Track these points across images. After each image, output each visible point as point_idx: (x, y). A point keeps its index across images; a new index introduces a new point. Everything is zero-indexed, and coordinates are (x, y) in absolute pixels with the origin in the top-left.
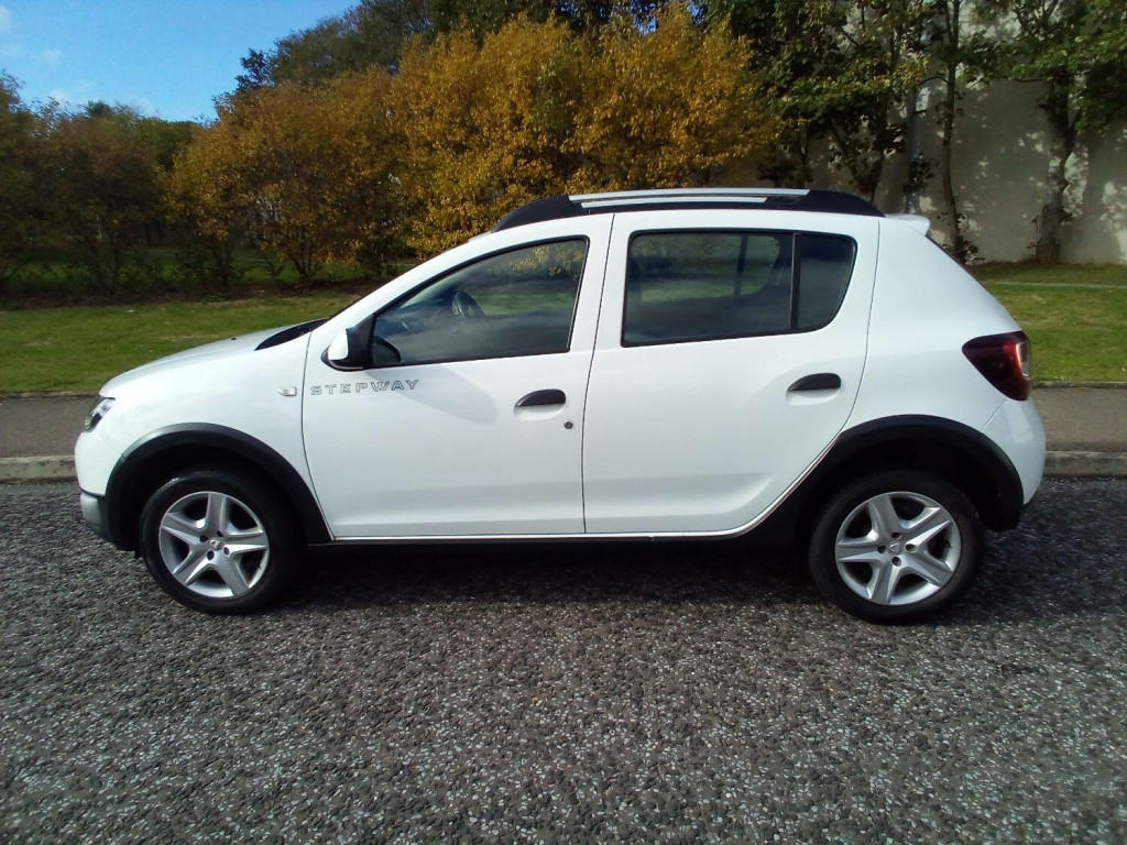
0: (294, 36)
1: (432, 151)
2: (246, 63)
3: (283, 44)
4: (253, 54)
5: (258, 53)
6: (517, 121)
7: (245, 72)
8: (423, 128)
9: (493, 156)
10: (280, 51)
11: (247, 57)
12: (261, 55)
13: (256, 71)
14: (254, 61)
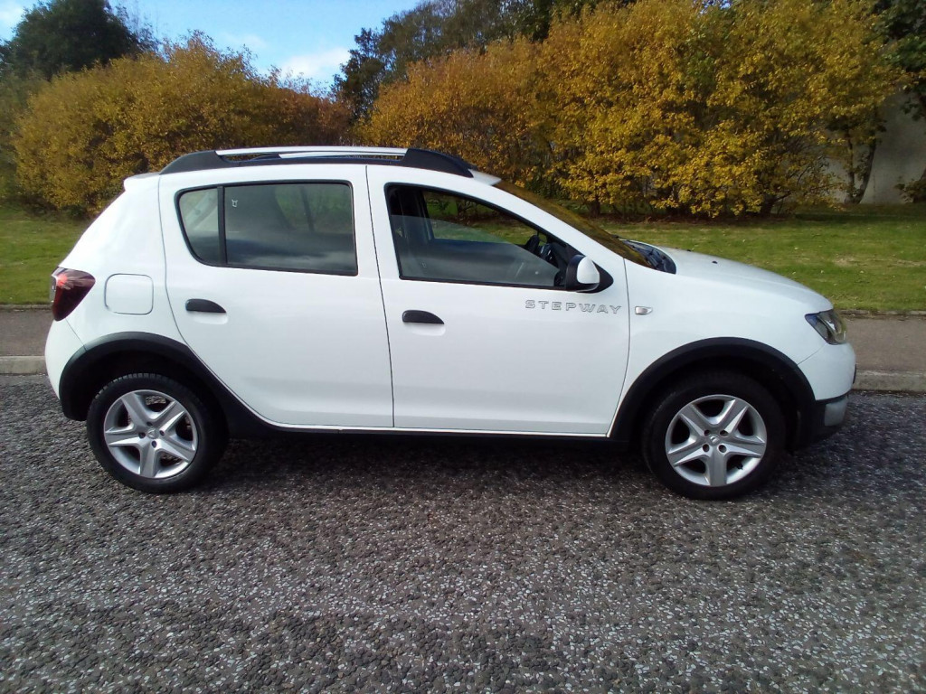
0: (397, 17)
1: (585, 106)
2: (357, 39)
3: (389, 23)
4: (364, 32)
5: (367, 31)
6: (663, 78)
7: (357, 47)
8: (578, 86)
9: (640, 109)
10: (386, 29)
11: (359, 34)
12: (370, 33)
13: (365, 45)
14: (364, 38)
